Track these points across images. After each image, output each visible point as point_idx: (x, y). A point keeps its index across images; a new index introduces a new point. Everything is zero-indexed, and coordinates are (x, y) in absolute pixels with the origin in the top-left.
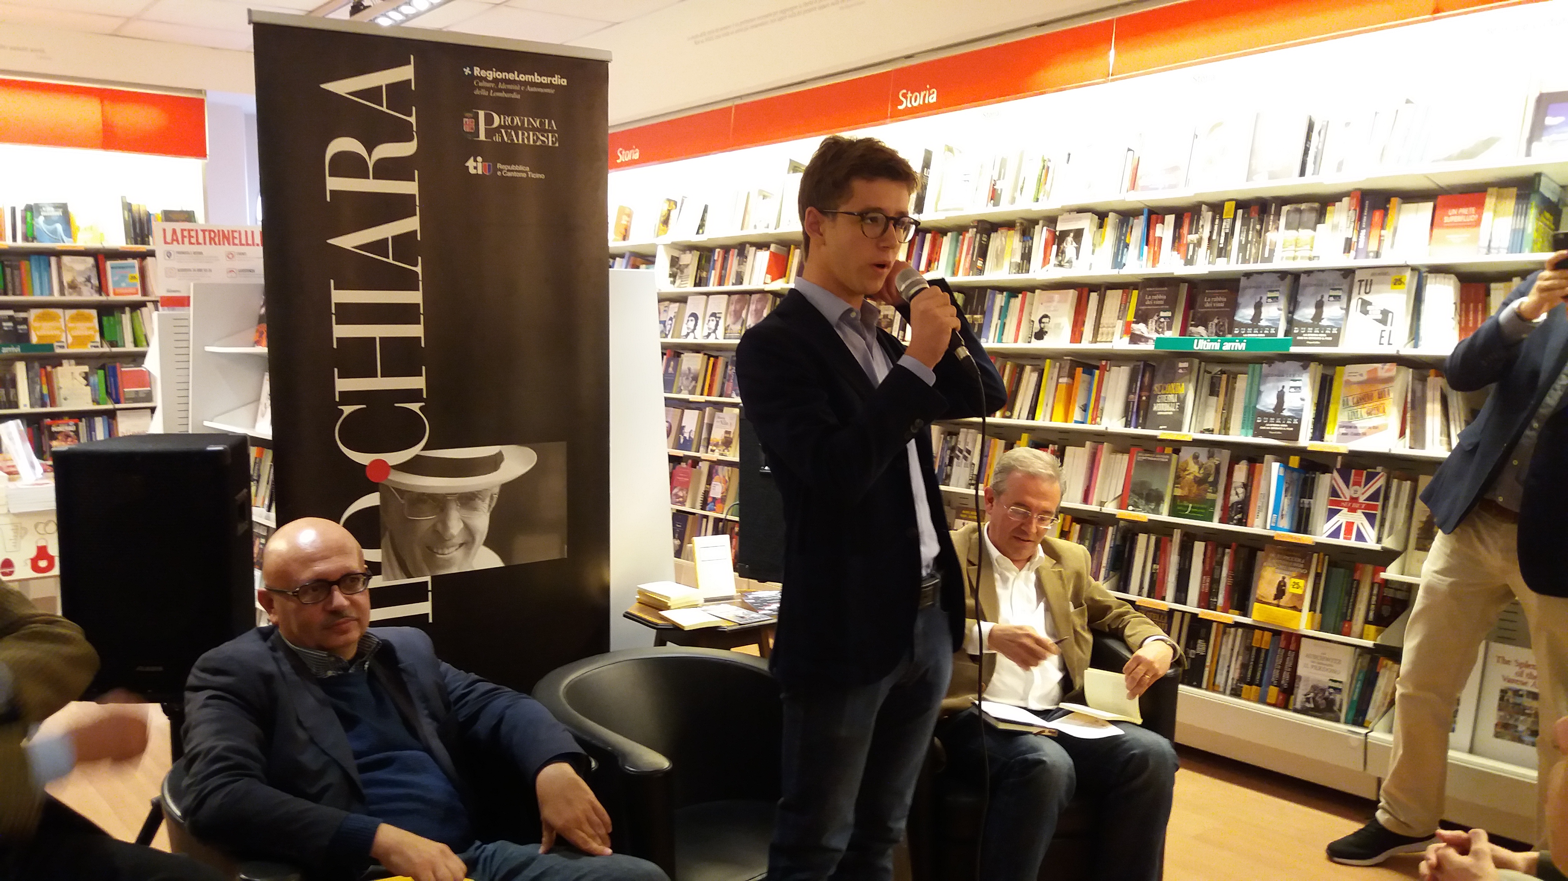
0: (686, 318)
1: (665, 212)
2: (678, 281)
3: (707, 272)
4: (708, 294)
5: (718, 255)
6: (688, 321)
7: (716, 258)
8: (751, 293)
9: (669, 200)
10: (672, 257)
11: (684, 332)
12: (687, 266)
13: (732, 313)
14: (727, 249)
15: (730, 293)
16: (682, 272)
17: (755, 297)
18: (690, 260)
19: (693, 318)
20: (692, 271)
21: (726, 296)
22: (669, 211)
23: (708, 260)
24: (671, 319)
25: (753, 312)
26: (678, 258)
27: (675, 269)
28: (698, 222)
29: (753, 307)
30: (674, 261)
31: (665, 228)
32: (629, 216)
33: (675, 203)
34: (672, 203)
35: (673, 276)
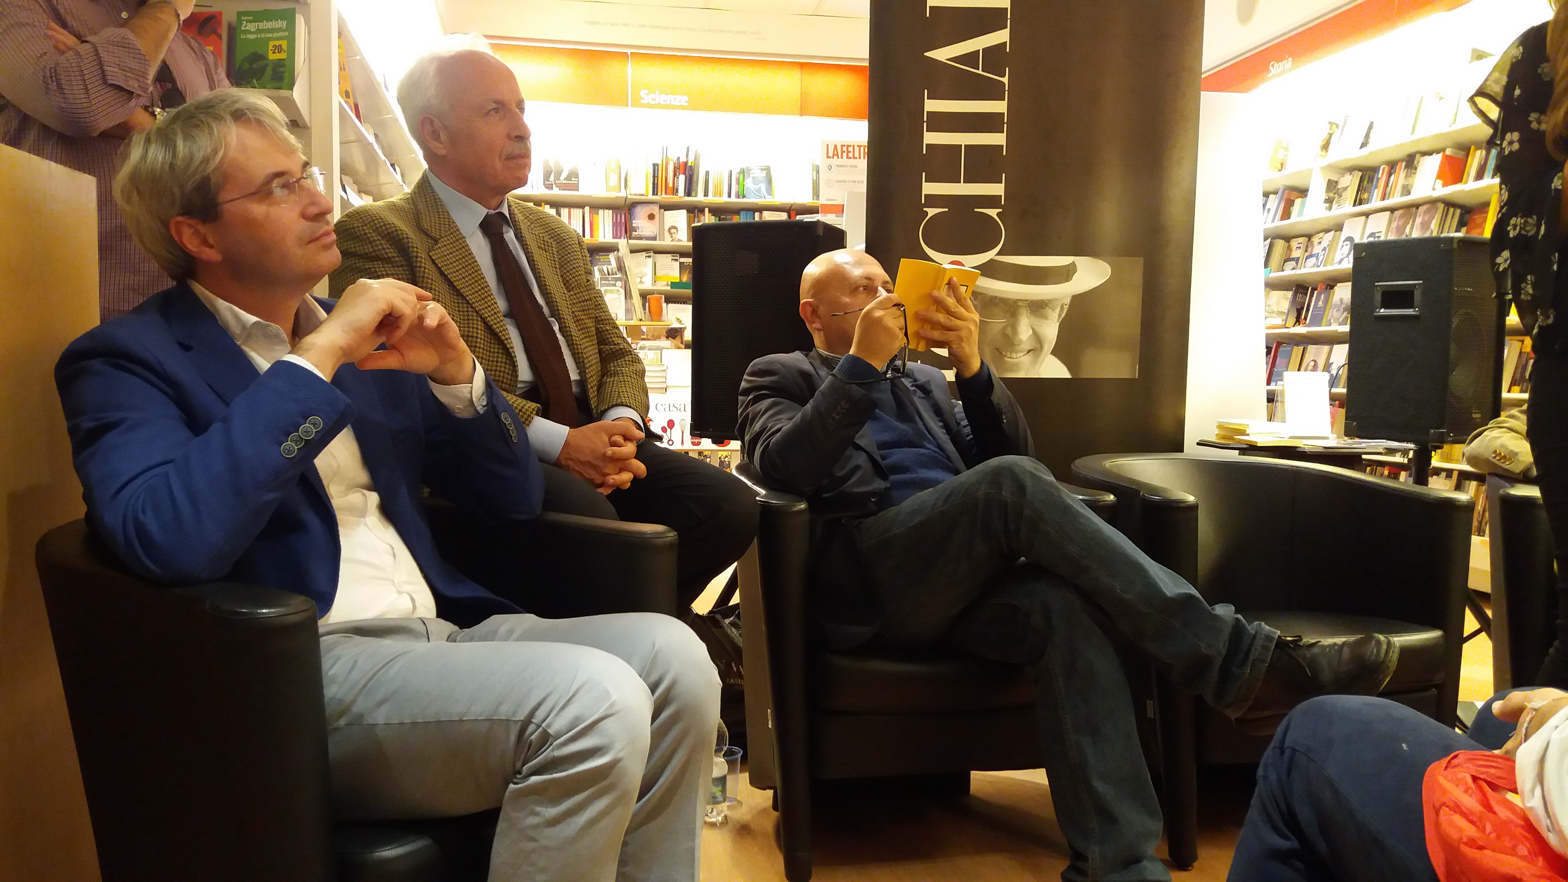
0: (1341, 243)
1: (1325, 136)
2: (1335, 206)
3: (1370, 193)
4: (1367, 215)
5: (1382, 175)
6: (1343, 246)
7: (1380, 176)
8: (1417, 206)
9: (1331, 123)
10: (1329, 181)
11: (1337, 259)
12: (1346, 189)
13: (1394, 230)
14: (1392, 166)
15: (1392, 210)
16: (1340, 196)
17: (1422, 209)
18: (1350, 182)
19: (1348, 243)
20: (1351, 194)
21: (1389, 212)
22: (1331, 135)
23: (1371, 180)
24: (1324, 249)
25: (1419, 226)
26: (1336, 182)
27: (1332, 195)
28: (1361, 139)
29: (1419, 220)
30: (1332, 185)
31: (1324, 153)
32: (1286, 149)
33: (1337, 126)
34: (1334, 126)
35: (1329, 201)
